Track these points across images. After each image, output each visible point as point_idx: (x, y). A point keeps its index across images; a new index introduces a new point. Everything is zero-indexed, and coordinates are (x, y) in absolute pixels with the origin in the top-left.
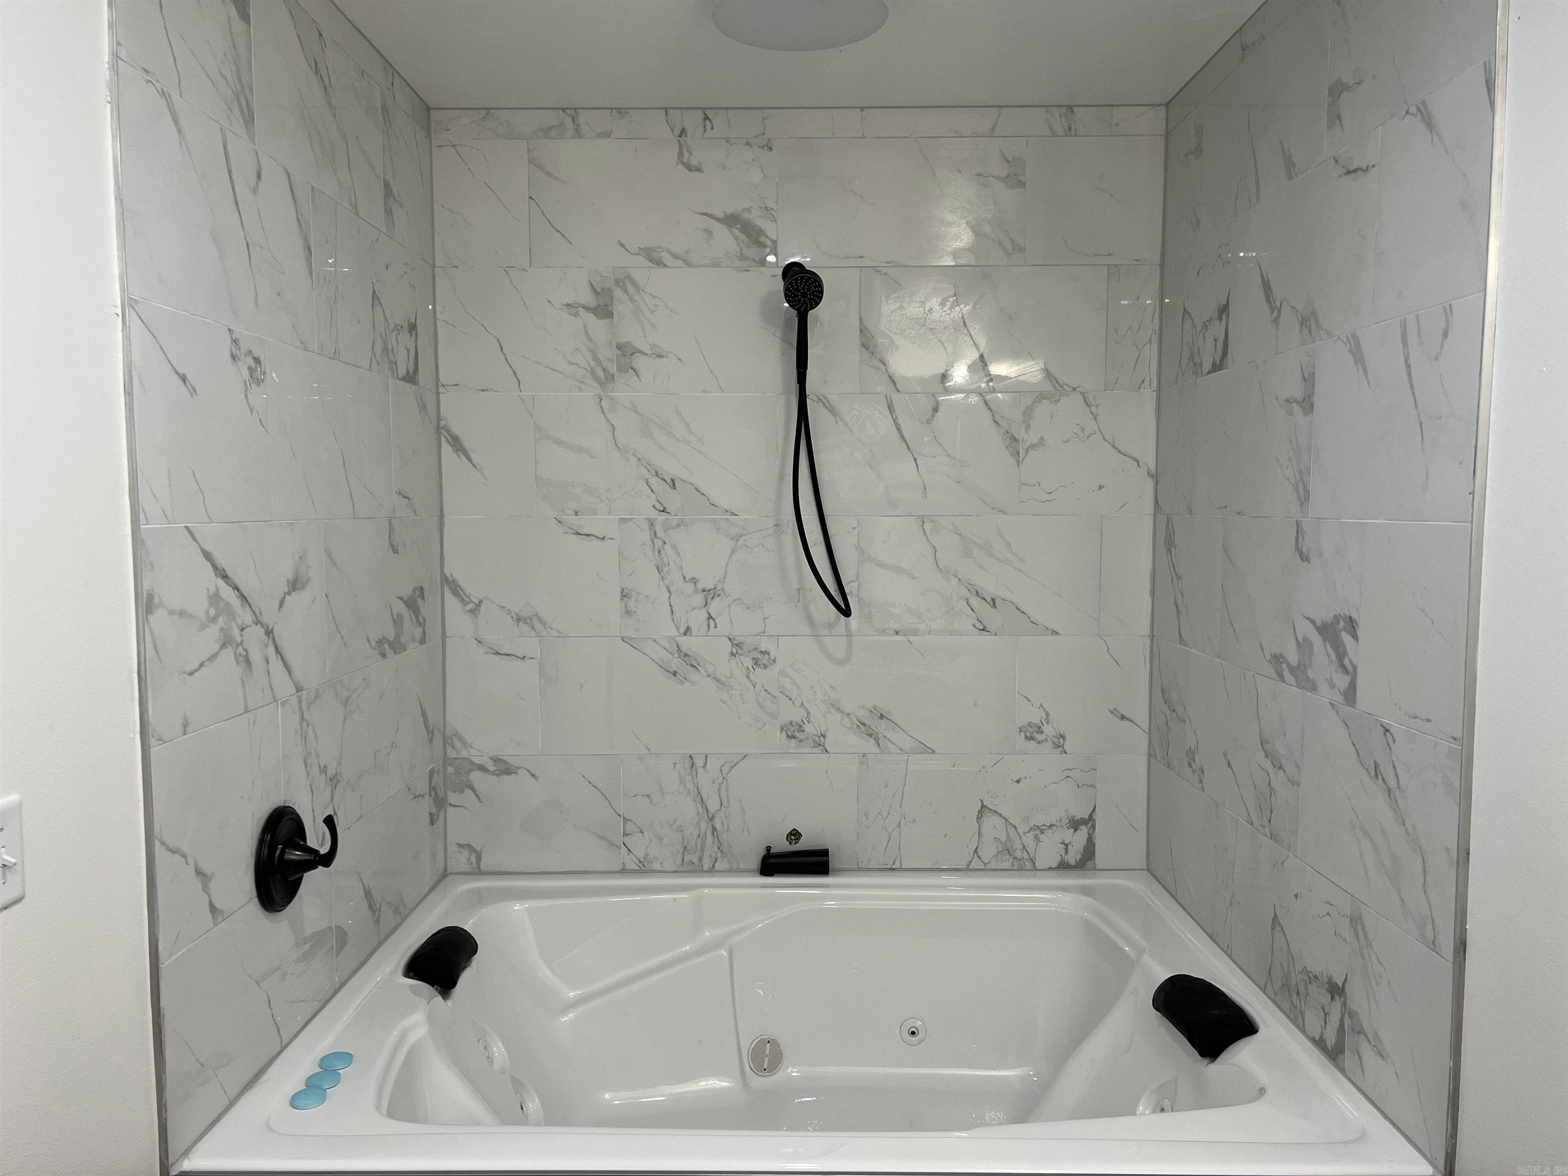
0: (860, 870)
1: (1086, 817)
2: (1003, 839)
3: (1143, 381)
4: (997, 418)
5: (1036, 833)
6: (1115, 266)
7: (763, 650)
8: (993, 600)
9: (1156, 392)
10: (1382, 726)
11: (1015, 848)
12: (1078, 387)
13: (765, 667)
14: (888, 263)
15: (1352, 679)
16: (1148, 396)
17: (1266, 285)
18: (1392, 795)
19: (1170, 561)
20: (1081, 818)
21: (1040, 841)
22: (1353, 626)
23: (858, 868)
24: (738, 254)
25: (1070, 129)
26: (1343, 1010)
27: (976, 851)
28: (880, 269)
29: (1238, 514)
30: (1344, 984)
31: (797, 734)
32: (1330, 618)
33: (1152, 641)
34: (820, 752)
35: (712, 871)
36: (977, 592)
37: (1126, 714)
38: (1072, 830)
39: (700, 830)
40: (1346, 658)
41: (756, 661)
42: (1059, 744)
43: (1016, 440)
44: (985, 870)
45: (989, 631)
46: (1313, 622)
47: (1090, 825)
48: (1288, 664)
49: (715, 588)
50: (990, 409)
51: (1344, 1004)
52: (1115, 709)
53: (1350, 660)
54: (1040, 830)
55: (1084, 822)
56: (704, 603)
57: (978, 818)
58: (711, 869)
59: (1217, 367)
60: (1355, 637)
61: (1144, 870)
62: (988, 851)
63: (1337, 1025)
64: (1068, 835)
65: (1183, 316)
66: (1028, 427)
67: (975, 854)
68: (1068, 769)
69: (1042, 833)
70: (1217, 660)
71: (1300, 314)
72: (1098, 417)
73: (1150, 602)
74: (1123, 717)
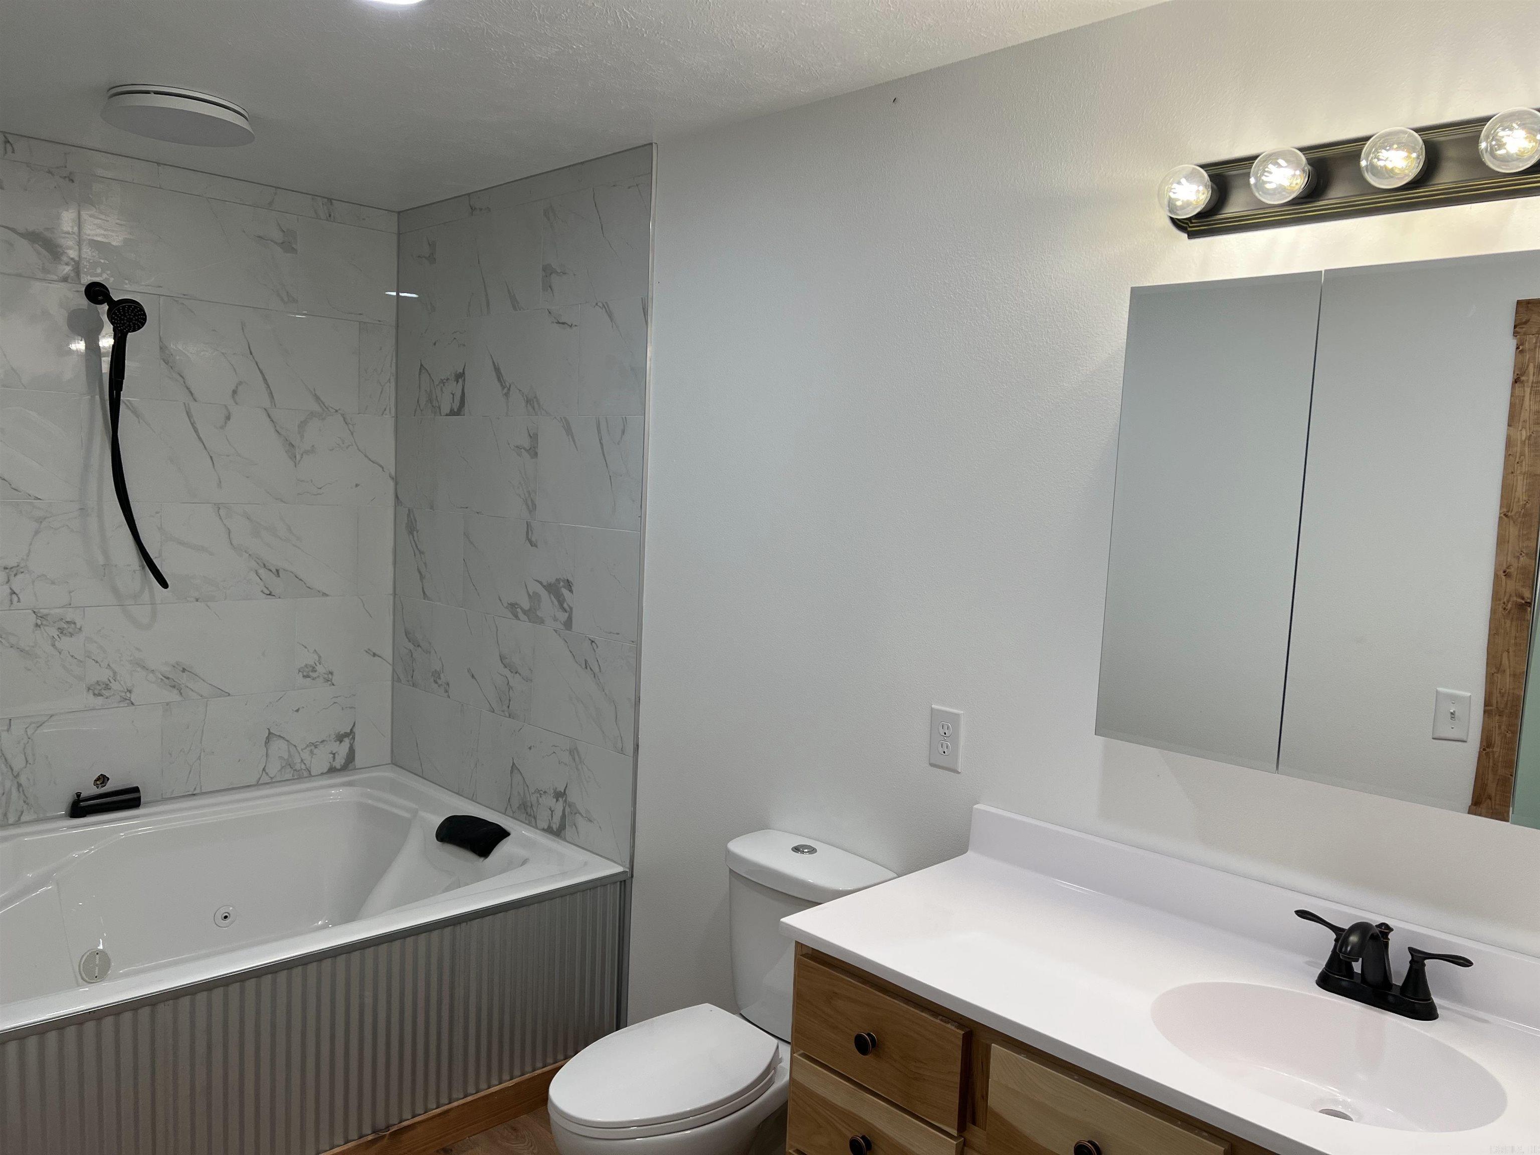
0: (165, 800)
1: (349, 731)
2: (286, 757)
3: (385, 410)
4: (278, 428)
5: (311, 748)
6: (365, 323)
7: (68, 620)
8: (277, 571)
9: (394, 418)
10: (590, 640)
11: (295, 762)
12: (339, 409)
13: (71, 635)
14: (184, 295)
15: (569, 615)
16: (389, 422)
17: (497, 370)
18: (596, 676)
19: (413, 542)
20: (345, 733)
21: (314, 754)
22: (570, 586)
23: (162, 798)
24: (40, 267)
25: (330, 216)
26: (564, 805)
27: (264, 769)
28: (177, 299)
29: (478, 513)
30: (565, 790)
31: (104, 692)
32: (553, 581)
33: (395, 597)
34: (126, 705)
35: (18, 823)
36: (264, 565)
37: (378, 652)
38: (338, 742)
39: (4, 790)
40: (565, 603)
41: (61, 631)
42: (329, 678)
43: (293, 446)
44: (272, 783)
45: (274, 596)
46: (541, 583)
47: (351, 737)
48: (522, 609)
49: (18, 566)
50: (273, 421)
51: (565, 801)
52: (369, 650)
53: (568, 604)
54: (314, 745)
55: (346, 735)
56: (6, 580)
57: (266, 743)
58: (18, 821)
59: (456, 412)
60: (571, 591)
61: (390, 764)
62: (273, 770)
63: (561, 814)
64: (335, 746)
65: (420, 369)
66: (302, 437)
67: (264, 772)
68: (335, 697)
69: (316, 747)
70: (461, 609)
71: (526, 396)
72: (354, 433)
73: (393, 570)
74: (374, 655)
